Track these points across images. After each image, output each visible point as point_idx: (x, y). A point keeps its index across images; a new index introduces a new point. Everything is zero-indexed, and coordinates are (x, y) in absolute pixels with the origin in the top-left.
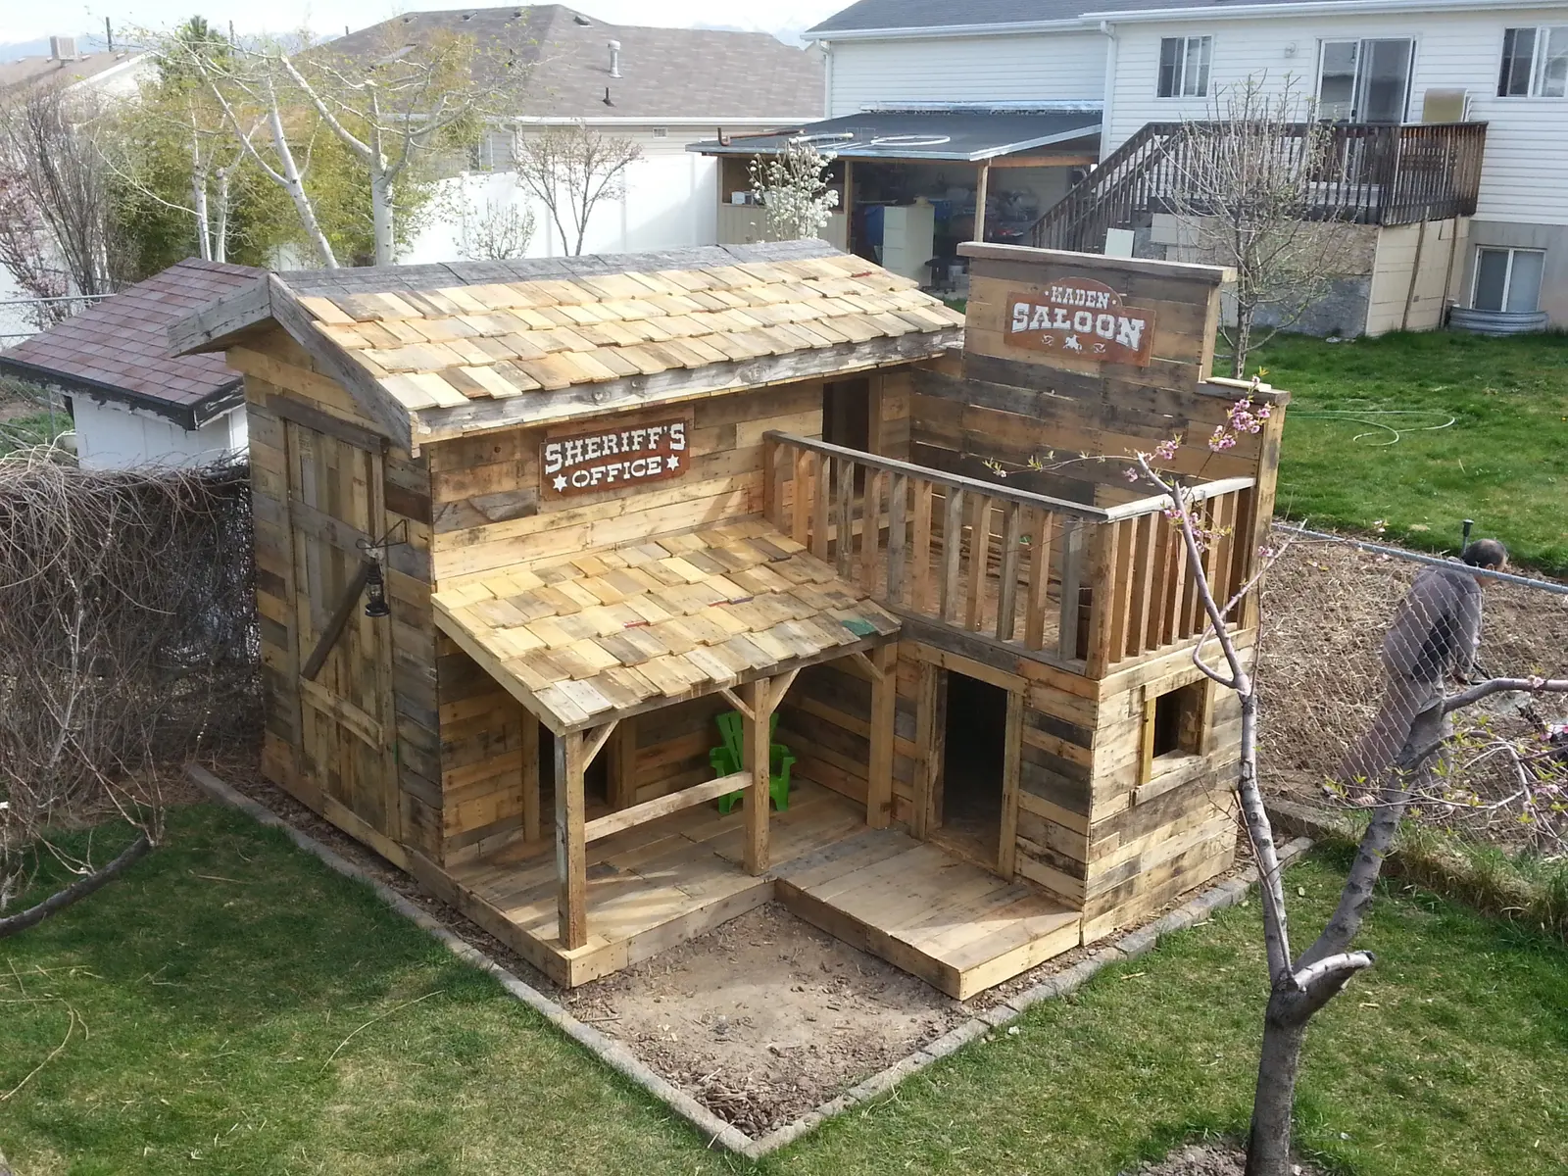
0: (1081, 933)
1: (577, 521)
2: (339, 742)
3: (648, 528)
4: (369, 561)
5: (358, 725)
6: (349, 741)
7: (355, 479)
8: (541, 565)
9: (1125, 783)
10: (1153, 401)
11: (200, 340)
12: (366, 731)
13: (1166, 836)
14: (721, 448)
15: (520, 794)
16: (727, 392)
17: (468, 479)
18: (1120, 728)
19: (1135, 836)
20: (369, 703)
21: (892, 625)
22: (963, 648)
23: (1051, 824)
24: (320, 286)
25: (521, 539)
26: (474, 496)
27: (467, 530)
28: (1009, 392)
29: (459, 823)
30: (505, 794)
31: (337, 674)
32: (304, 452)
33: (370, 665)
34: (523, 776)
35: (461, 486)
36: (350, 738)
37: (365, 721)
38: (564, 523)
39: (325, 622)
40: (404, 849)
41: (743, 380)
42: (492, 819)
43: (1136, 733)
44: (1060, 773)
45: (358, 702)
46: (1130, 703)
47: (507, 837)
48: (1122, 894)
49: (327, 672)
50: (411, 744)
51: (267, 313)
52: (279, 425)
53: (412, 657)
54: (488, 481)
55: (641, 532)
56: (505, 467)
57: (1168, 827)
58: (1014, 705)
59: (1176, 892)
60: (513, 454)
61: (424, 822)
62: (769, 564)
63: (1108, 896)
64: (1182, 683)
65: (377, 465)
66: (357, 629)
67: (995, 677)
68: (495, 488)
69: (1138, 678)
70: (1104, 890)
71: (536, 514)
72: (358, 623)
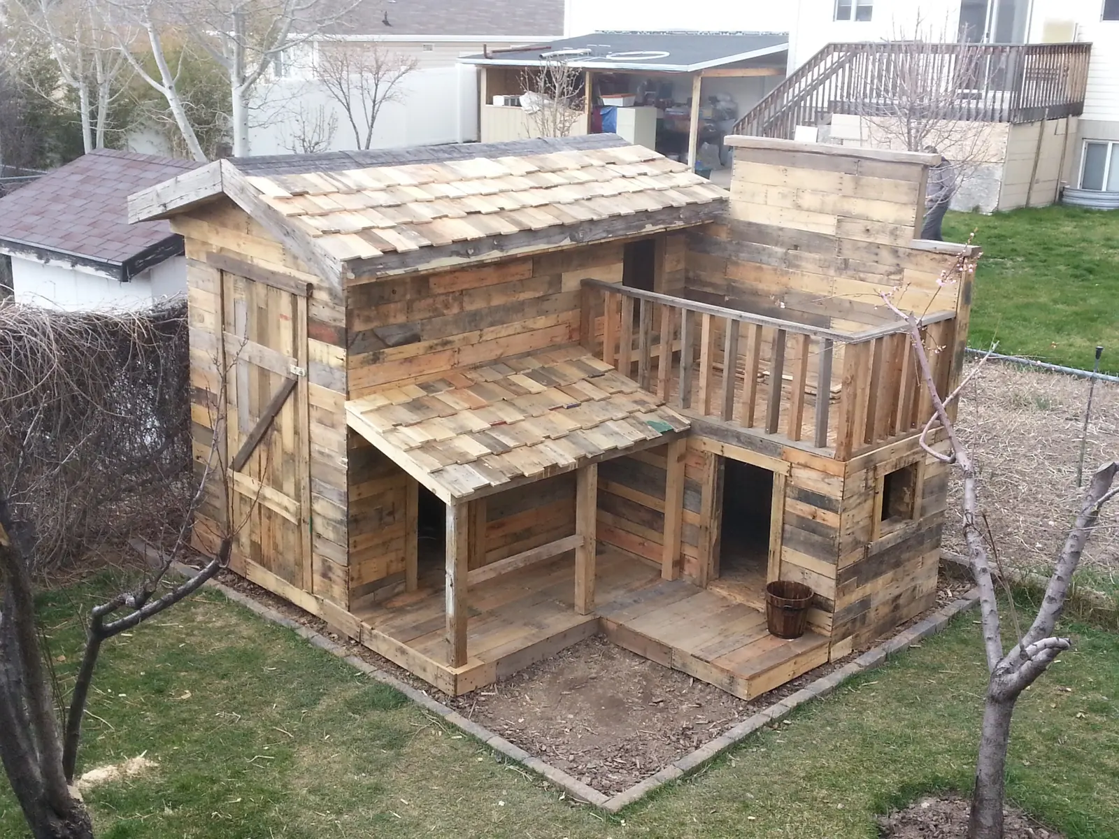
0: (829, 653)
1: (448, 347)
2: (260, 518)
3: (499, 352)
4: (291, 377)
5: (279, 505)
6: (269, 518)
7: (282, 316)
8: (422, 379)
9: (862, 540)
10: (877, 254)
11: (159, 211)
12: (286, 509)
13: (889, 581)
14: (550, 292)
15: (403, 555)
16: (560, 249)
17: (373, 313)
18: (858, 498)
19: (867, 581)
20: (289, 487)
21: (683, 424)
22: (739, 440)
23: (807, 571)
24: (260, 168)
25: (409, 360)
26: (377, 327)
27: (371, 353)
28: (764, 249)
29: (360, 578)
30: (392, 556)
31: (260, 466)
32: (238, 296)
33: (291, 458)
34: (406, 541)
35: (368, 319)
36: (271, 514)
37: (286, 501)
38: (440, 348)
39: (251, 426)
40: (316, 598)
41: (572, 240)
42: (384, 574)
43: (870, 502)
44: (814, 532)
45: (278, 486)
46: (866, 479)
47: (394, 589)
48: (858, 624)
49: (253, 464)
50: (324, 517)
51: (218, 189)
52: (217, 275)
53: (327, 451)
54: (387, 316)
55: (493, 356)
56: (399, 305)
57: (890, 575)
58: (778, 483)
59: (895, 624)
60: (404, 295)
61: (333, 577)
62: (589, 379)
63: (849, 625)
64: (902, 465)
65: (302, 304)
66: (279, 431)
67: (763, 461)
68: (392, 321)
69: (872, 461)
70: (846, 620)
71: (419, 341)
72: (281, 427)
